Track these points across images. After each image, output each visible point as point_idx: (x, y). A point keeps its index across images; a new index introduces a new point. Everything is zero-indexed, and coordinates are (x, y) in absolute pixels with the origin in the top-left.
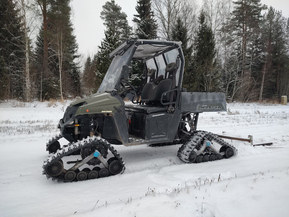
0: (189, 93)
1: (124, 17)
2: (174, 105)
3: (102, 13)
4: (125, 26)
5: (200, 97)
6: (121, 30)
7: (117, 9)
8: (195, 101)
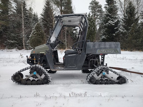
0: (92, 43)
1: (100, 7)
2: (81, 50)
3: (89, 7)
4: (101, 11)
5: (100, 45)
6: (99, 14)
7: (97, 3)
8: (96, 47)
